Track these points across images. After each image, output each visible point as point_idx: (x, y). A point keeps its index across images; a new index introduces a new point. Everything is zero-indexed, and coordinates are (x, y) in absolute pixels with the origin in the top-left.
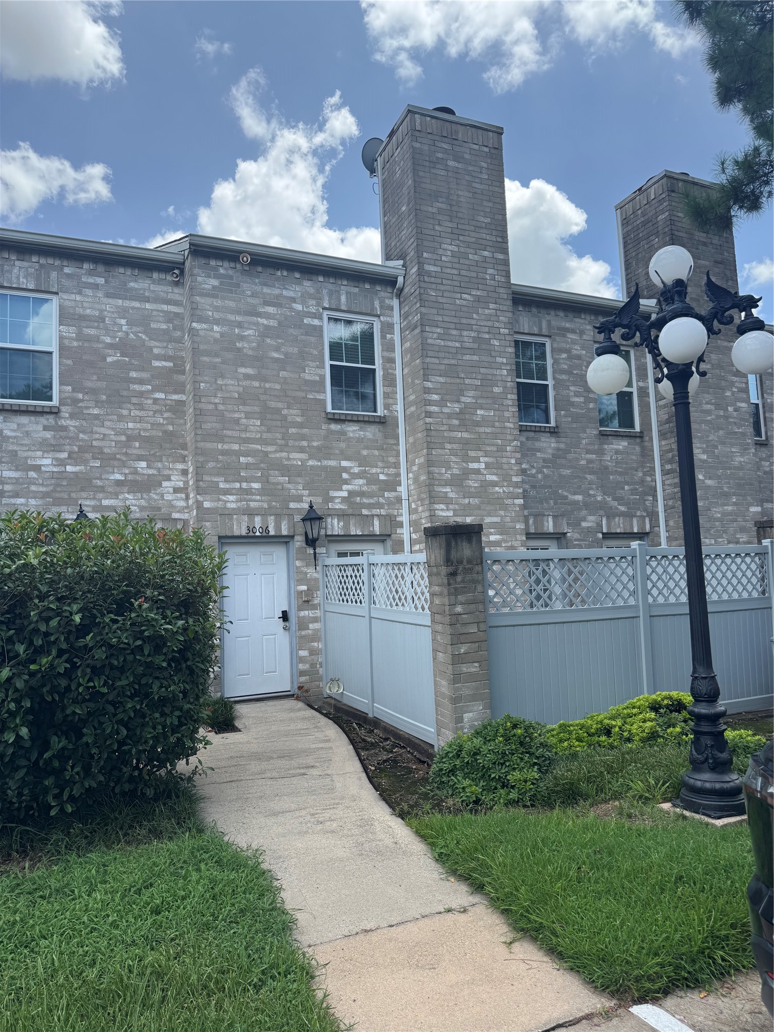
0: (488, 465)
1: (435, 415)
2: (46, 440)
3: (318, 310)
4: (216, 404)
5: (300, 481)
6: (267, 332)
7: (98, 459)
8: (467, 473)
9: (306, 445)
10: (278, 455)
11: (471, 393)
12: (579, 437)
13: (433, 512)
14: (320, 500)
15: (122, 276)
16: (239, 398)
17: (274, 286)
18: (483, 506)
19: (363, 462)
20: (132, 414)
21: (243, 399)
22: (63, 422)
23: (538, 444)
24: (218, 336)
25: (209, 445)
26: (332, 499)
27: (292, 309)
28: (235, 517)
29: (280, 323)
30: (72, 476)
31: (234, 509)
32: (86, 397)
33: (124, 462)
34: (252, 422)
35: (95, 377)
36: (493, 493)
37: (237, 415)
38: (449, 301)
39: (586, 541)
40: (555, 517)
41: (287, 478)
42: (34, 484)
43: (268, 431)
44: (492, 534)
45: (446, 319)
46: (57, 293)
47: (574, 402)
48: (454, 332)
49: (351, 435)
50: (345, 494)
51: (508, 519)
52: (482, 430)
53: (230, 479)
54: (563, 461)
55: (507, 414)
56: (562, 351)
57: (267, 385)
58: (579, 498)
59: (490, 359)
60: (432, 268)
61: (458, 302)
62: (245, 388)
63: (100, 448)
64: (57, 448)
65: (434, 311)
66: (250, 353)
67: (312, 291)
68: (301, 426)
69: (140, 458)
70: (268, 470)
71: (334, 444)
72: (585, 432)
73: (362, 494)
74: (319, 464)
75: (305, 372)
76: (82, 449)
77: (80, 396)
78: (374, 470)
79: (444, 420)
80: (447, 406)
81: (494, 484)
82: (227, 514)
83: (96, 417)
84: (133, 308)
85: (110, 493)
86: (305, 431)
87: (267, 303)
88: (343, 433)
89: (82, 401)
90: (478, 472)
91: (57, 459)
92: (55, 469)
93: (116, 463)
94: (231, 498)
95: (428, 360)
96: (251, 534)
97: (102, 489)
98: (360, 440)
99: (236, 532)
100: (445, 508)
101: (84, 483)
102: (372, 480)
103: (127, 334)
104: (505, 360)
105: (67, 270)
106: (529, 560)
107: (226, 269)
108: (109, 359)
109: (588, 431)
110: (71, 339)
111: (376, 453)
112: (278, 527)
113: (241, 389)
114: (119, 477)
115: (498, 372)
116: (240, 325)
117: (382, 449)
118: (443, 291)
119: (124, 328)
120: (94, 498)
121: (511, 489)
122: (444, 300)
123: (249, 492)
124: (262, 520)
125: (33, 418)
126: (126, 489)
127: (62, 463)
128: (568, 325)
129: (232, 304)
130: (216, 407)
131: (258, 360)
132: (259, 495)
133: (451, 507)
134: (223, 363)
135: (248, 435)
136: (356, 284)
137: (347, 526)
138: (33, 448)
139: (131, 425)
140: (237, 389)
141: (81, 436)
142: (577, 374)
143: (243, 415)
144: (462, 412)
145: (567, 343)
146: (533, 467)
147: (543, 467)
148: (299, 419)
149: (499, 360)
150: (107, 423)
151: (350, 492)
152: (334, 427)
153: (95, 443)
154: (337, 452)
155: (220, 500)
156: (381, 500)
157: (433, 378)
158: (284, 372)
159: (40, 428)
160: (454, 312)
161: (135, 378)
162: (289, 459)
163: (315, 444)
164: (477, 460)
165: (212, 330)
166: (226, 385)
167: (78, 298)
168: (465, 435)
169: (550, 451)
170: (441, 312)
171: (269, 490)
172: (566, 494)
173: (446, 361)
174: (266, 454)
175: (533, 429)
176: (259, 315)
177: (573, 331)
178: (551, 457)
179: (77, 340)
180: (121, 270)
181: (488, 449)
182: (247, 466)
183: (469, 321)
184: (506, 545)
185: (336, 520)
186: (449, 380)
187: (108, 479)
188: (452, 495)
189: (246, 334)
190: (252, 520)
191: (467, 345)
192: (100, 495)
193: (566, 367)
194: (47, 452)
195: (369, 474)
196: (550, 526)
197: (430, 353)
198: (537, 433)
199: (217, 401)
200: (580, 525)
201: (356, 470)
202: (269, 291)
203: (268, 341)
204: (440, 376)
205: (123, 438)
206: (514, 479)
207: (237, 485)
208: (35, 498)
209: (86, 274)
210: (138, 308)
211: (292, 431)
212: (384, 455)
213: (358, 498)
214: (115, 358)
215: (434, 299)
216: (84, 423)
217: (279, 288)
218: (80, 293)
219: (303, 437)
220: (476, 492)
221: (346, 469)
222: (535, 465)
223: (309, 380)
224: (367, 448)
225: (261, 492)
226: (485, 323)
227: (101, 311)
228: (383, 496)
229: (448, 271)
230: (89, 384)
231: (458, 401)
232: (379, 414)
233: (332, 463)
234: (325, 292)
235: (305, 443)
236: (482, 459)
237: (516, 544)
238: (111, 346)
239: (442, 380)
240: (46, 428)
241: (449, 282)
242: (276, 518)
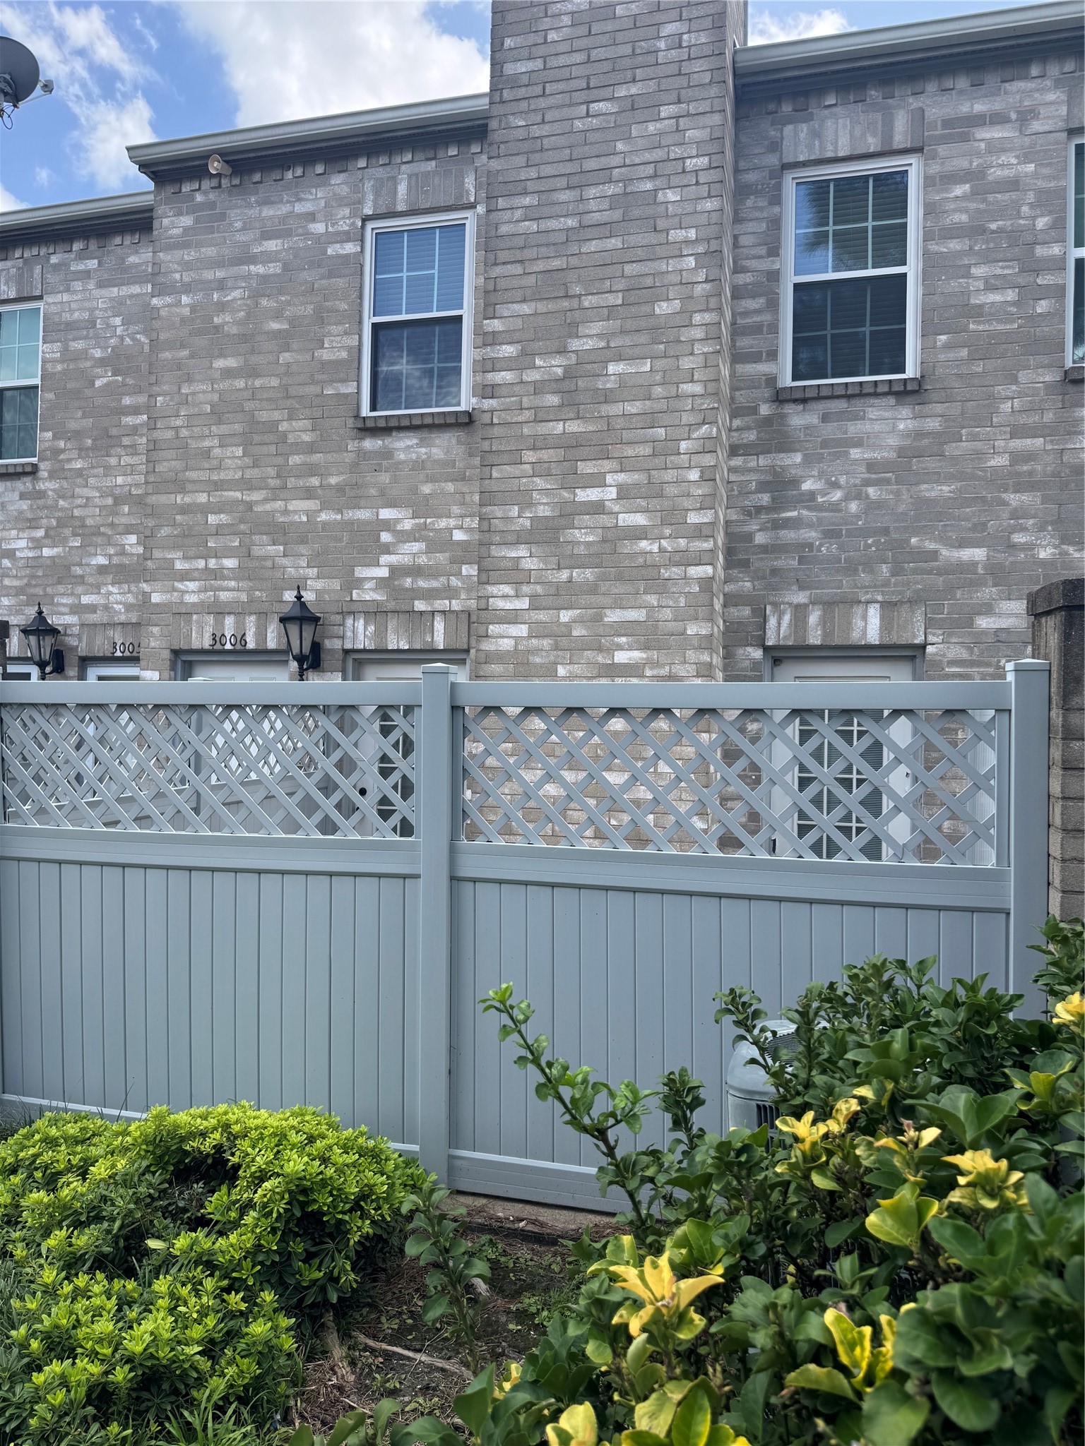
0: (624, 493)
1: (504, 391)
2: (21, 512)
3: (353, 223)
4: (177, 429)
5: (304, 552)
6: (264, 286)
7: (79, 535)
8: (569, 514)
9: (317, 484)
10: (268, 507)
11: (596, 328)
12: (991, 396)
13: (483, 601)
14: (336, 584)
15: (119, 250)
16: (212, 412)
17: (281, 201)
18: (604, 587)
19: (422, 507)
20: (122, 463)
21: (217, 415)
22: (41, 486)
23: (854, 428)
24: (186, 311)
25: (163, 499)
26: (358, 584)
27: (307, 234)
28: (195, 617)
29: (286, 268)
30: (48, 562)
31: (194, 604)
32: (69, 446)
33: (109, 537)
34: (229, 451)
35: (80, 414)
36: (633, 555)
37: (207, 443)
38: (557, 128)
39: (988, 665)
40: (888, 607)
41: (281, 548)
42: (8, 576)
43: (255, 465)
44: (620, 648)
45: (547, 170)
46: (40, 298)
47: (981, 306)
48: (564, 196)
49: (402, 456)
50: (383, 572)
51: (667, 614)
52: (615, 409)
53: (190, 554)
54: (931, 464)
55: (687, 363)
56: (951, 179)
57: (258, 383)
58: (978, 554)
59: (653, 238)
60: (522, 67)
61: (578, 124)
62: (221, 393)
63: (82, 519)
64: (33, 524)
65: (521, 160)
66: (234, 330)
67: (345, 190)
68: (311, 448)
69: (129, 530)
70: (251, 533)
71: (369, 478)
72: (1015, 381)
73: (416, 571)
74: (339, 517)
75: (322, 347)
76: (61, 523)
77: (62, 444)
78: (443, 523)
79: (525, 399)
80: (534, 367)
81: (639, 533)
82: (183, 613)
83: (79, 473)
84: (131, 296)
85: (91, 585)
86: (317, 458)
87: (266, 236)
88: (387, 454)
89: (63, 451)
90: (598, 508)
91: (32, 539)
92: (31, 555)
93: (99, 540)
94: (192, 586)
95: (498, 271)
96: (218, 647)
97: (81, 580)
98: (418, 465)
99: (196, 645)
100: (512, 593)
101: (61, 572)
102: (439, 543)
103: (122, 338)
104: (692, 234)
105: (54, 260)
106: (819, 713)
107: (205, 193)
108: (98, 383)
109: (1023, 376)
110: (54, 361)
111: (450, 487)
112: (261, 635)
113: (216, 397)
114: (102, 560)
115: (672, 265)
116: (221, 285)
117: (463, 479)
118: (544, 111)
119: (119, 331)
120: (72, 594)
121: (682, 542)
122: (546, 129)
123: (217, 574)
124: (237, 622)
125: (9, 484)
126: (109, 578)
127: (37, 544)
128: (979, 108)
129: (210, 252)
130: (177, 433)
131: (246, 339)
132: (234, 579)
133: (526, 589)
134: (192, 356)
135: (223, 475)
136: (431, 154)
137: (381, 633)
138: (8, 526)
139: (120, 480)
140: (209, 397)
141: (61, 503)
142: (1000, 230)
143: (216, 442)
144: (569, 374)
145: (978, 154)
146: (835, 485)
147: (867, 483)
148: (307, 437)
149: (677, 235)
150: (92, 481)
151: (394, 569)
152: (370, 444)
153: (76, 512)
154: (373, 492)
155: (174, 589)
156: (454, 581)
157: (503, 310)
158: (287, 355)
159: (16, 496)
160: (567, 151)
161: (128, 406)
162: (286, 512)
163: (333, 480)
164: (598, 481)
165: (178, 303)
166: (194, 394)
167: (66, 297)
168: (574, 427)
169: (893, 441)
170: (536, 158)
171: (251, 571)
172: (931, 546)
173: (540, 266)
174: (249, 506)
175: (841, 392)
176: (253, 260)
177: (997, 119)
178: (893, 455)
179: (61, 361)
180: (118, 240)
181: (630, 452)
182: (218, 531)
183: (604, 162)
184: (655, 672)
185: (362, 622)
186: (541, 307)
187: (88, 565)
188: (530, 564)
189: (229, 298)
190: (220, 624)
191: (596, 218)
192: (79, 589)
193: (964, 218)
194: (22, 529)
195: (432, 530)
196: (870, 627)
197: (503, 256)
198: (853, 401)
199: (179, 422)
200: (970, 624)
201: (407, 525)
202: (271, 213)
203: (264, 302)
204: (524, 301)
205: (110, 501)
206: (693, 518)
207: (201, 564)
208: (7, 596)
209: (75, 259)
210: (138, 295)
211: (295, 459)
212: (465, 490)
213: (409, 580)
214: (105, 380)
215: (521, 134)
216: (65, 484)
217: (288, 202)
218: (68, 290)
219: (312, 470)
220: (590, 555)
221: (387, 525)
222: (843, 480)
223: (330, 362)
224: (431, 479)
225: (239, 574)
226: (648, 156)
227: (92, 310)
228: (458, 574)
229: (562, 60)
230: (72, 425)
231: (562, 351)
232: (463, 408)
233: (363, 514)
234: (368, 185)
235: (315, 481)
236: (609, 479)
237: (680, 670)
238: (102, 362)
239: (526, 309)
240: (23, 496)
241: (562, 86)
242: (258, 620)
